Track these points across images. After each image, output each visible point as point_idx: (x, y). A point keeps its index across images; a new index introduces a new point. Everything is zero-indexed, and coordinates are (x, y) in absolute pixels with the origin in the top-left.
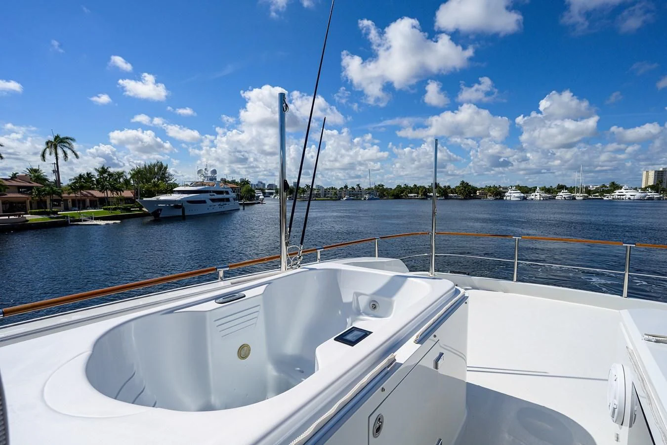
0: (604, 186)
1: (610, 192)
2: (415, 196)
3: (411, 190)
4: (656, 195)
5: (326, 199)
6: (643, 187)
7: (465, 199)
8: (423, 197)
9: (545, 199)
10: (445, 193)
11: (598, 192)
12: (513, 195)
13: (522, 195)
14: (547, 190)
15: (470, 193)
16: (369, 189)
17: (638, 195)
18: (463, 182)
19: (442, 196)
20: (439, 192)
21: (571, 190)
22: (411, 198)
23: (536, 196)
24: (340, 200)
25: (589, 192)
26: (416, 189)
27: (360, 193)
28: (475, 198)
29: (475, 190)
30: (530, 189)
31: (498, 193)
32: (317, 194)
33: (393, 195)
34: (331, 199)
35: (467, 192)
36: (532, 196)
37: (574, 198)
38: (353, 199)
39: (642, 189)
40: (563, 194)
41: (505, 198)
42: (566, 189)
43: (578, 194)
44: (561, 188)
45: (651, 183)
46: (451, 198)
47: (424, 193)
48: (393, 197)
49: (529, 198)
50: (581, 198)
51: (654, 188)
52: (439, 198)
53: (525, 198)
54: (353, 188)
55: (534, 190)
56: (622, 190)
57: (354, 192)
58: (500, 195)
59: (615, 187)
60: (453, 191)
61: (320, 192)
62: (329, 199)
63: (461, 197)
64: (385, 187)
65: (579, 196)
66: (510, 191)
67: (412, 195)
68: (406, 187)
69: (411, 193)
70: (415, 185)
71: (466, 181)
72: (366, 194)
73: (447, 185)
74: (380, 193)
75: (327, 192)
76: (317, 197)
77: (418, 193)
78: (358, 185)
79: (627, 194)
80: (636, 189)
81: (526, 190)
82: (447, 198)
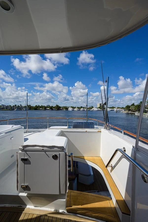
0: (90, 107)
1: (92, 108)
4: (100, 110)
7: (58, 110)
8: (45, 109)
9: (78, 110)
10: (52, 108)
11: (89, 109)
12: (70, 109)
14: (78, 108)
15: (59, 108)
16: (25, 106)
17: (97, 109)
18: (57, 105)
19: (51, 109)
20: (50, 108)
21: (84, 108)
22: (41, 110)
23: (76, 109)
24: (13, 110)
26: (42, 107)
27: (22, 108)
28: (60, 110)
29: (60, 107)
31: (67, 108)
32: (3, 108)
34: (10, 110)
35: (58, 108)
37: (84, 110)
38: (19, 110)
39: (98, 108)
40: (82, 109)
42: (83, 107)
44: (81, 107)
45: (99, 107)
46: (53, 110)
47: (45, 108)
48: (34, 109)
49: (74, 110)
51: (100, 108)
53: (73, 110)
54: (18, 106)
55: (75, 108)
57: (19, 107)
58: (67, 109)
59: (93, 107)
60: (54, 108)
61: (4, 107)
62: (8, 110)
63: (56, 109)
64: (31, 106)
65: (85, 110)
67: (41, 109)
68: (39, 106)
69: (41, 108)
70: (42, 105)
71: (58, 105)
72: (24, 108)
73: (52, 106)
74: (30, 108)
75: (7, 107)
78: (21, 105)
79: (95, 109)
81: (73, 108)
82: (52, 110)
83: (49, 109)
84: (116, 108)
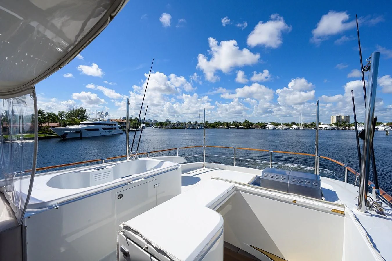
0: (313, 123)
2: (223, 127)
3: (221, 124)
4: (337, 128)
5: (177, 128)
6: (331, 124)
7: (247, 129)
8: (227, 128)
9: (286, 129)
10: (237, 125)
11: (310, 126)
12: (270, 127)
13: (274, 127)
14: (287, 125)
15: (249, 126)
16: (201, 123)
17: (328, 127)
18: (246, 121)
19: (236, 127)
20: (235, 125)
21: (298, 125)
22: (221, 128)
23: (281, 127)
24: (185, 129)
25: (305, 125)
27: (195, 125)
28: (252, 128)
29: (252, 124)
30: (279, 124)
31: (263, 126)
33: (212, 127)
34: (180, 128)
35: (249, 125)
36: (279, 128)
37: (299, 129)
38: (191, 128)
39: (330, 124)
40: (294, 127)
41: (266, 128)
42: (295, 124)
43: (301, 127)
44: (293, 123)
45: (335, 122)
46: (240, 128)
47: (227, 126)
48: (212, 128)
49: (277, 128)
50: (302, 129)
51: (336, 124)
52: (234, 128)
53: (275, 129)
54: (193, 123)
55: (280, 124)
56: (321, 125)
57: (193, 125)
60: (242, 125)
61: (175, 125)
62: (179, 128)
63: (245, 128)
64: (209, 123)
65: (301, 128)
66: (268, 125)
69: (221, 125)
70: (224, 122)
71: (248, 120)
72: (199, 126)
74: (207, 126)
76: (174, 127)
77: (224, 126)
78: (196, 121)
79: (323, 127)
80: (327, 124)
81: (276, 125)
82: (238, 128)
83: (233, 126)
84: (385, 124)
